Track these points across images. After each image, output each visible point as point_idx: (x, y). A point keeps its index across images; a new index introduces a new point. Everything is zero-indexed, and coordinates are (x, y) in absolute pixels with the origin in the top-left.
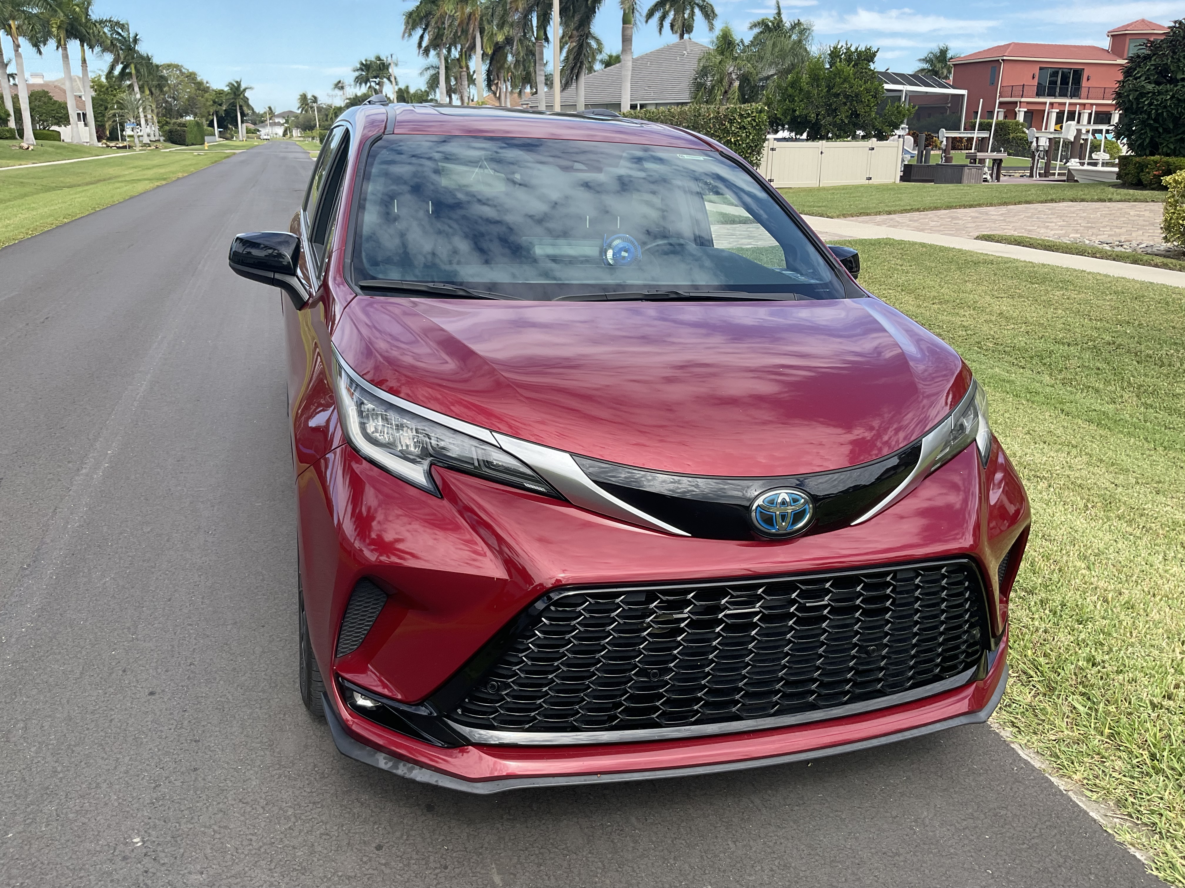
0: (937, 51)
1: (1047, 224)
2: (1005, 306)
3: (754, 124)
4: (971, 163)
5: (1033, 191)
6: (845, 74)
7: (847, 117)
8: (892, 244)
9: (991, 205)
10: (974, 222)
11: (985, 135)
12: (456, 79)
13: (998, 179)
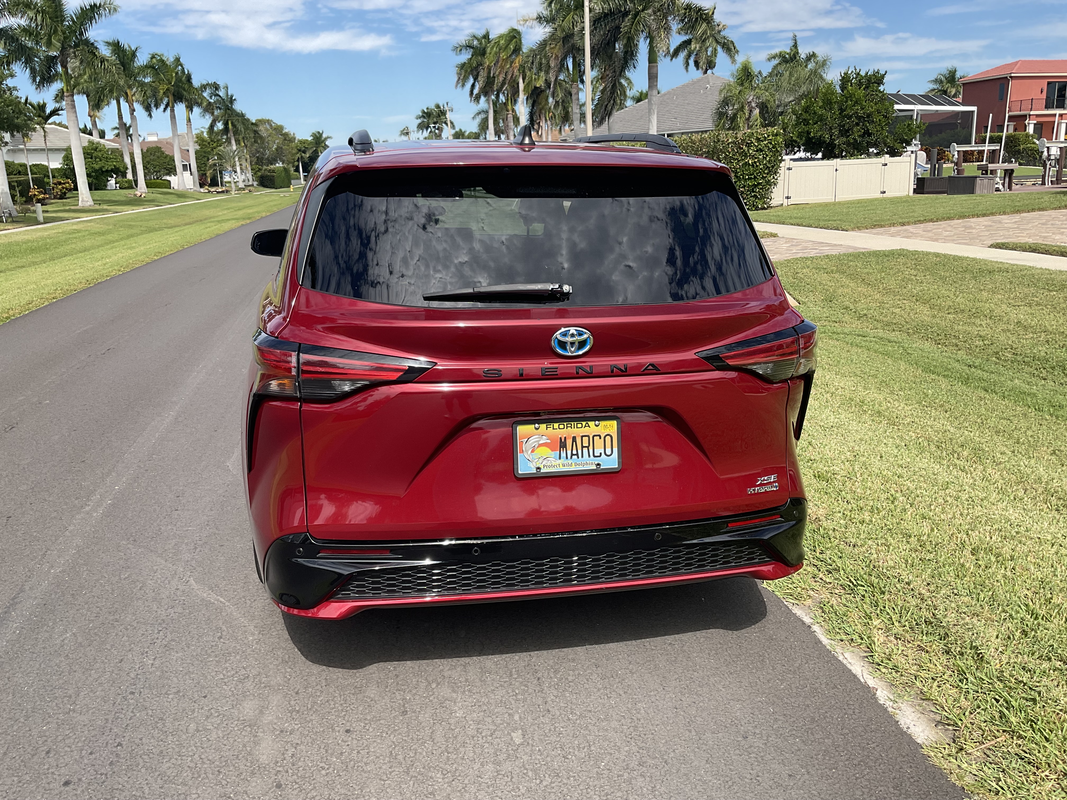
0: (945, 72)
1: (1062, 230)
2: (1022, 314)
3: (771, 146)
4: (982, 174)
5: (1046, 198)
6: (856, 96)
7: (859, 136)
8: (906, 255)
9: (1004, 213)
10: (988, 231)
11: (996, 147)
12: (503, 120)
13: (1010, 188)
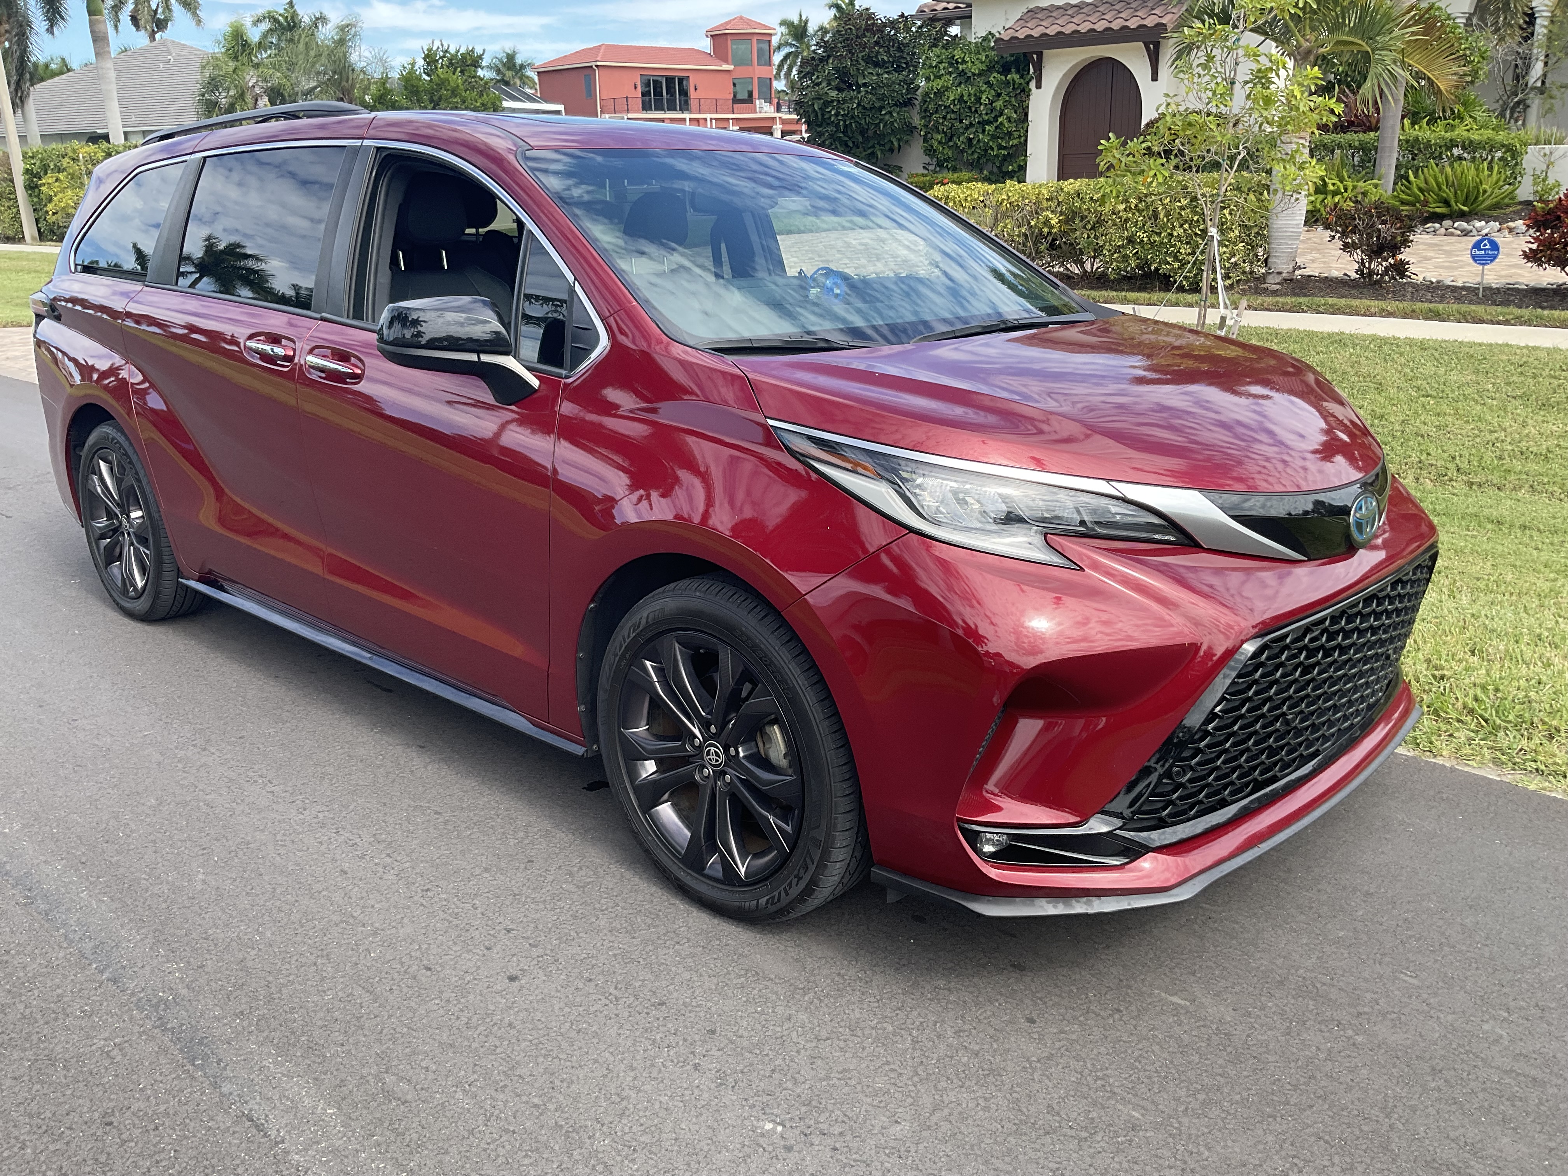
6: (452, 84)
